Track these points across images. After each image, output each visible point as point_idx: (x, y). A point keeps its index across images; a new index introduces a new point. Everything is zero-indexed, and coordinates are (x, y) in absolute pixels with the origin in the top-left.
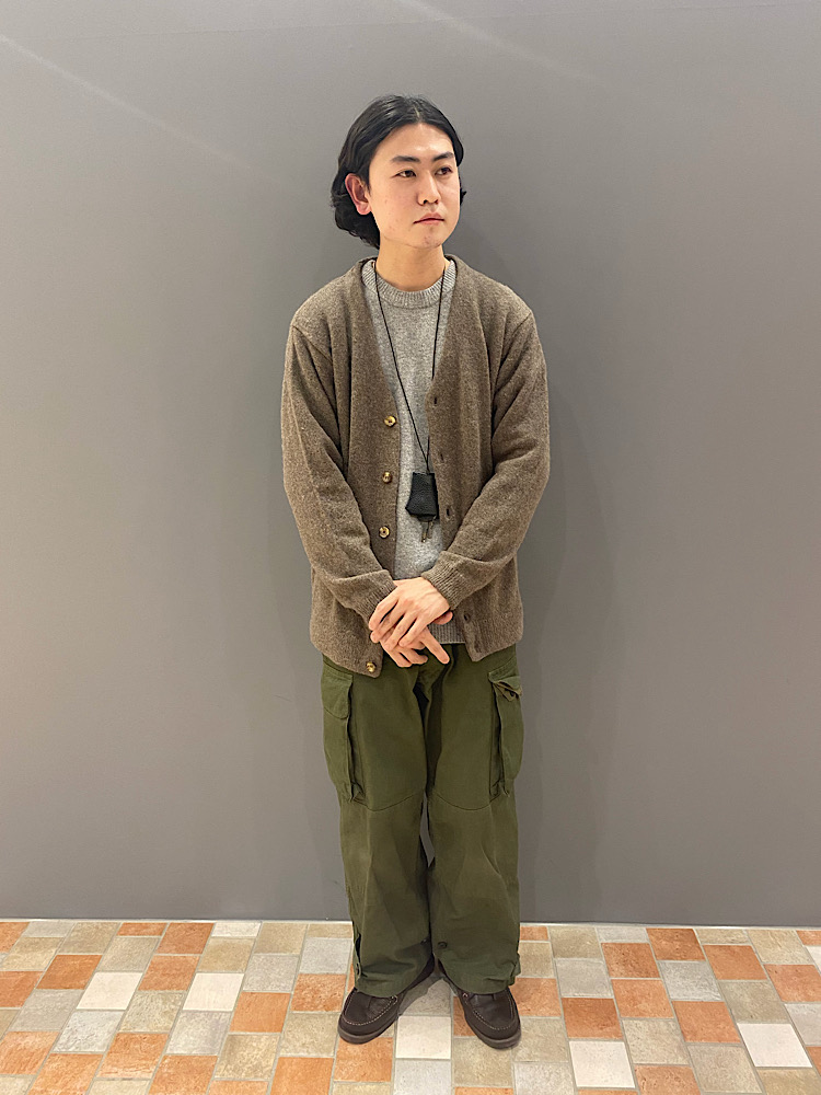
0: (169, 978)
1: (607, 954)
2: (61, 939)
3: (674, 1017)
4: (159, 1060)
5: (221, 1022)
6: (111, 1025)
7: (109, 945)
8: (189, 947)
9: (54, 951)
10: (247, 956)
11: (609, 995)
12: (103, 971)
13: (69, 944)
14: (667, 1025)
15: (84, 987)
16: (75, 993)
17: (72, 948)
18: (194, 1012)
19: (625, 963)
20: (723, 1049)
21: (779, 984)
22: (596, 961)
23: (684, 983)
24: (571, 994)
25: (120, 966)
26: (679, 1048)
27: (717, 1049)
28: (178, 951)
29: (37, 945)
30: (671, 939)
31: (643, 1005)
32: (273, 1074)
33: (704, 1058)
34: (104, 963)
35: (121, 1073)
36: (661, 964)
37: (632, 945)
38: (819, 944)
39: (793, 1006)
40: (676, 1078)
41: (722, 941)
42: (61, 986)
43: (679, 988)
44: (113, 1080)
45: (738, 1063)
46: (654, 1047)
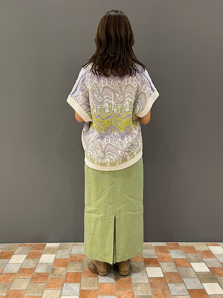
0: (34, 256)
1: (155, 249)
2: (2, 248)
3: (174, 262)
4: (33, 274)
5: (50, 265)
6: (19, 267)
7: (16, 249)
8: (40, 249)
9: (0, 251)
10: (56, 251)
11: (156, 257)
12: (15, 255)
13: (4, 249)
14: (172, 264)
15: (10, 258)
16: (8, 260)
18: (42, 263)
19: (160, 250)
20: (187, 268)
21: (201, 254)
22: (153, 250)
23: (174, 254)
24: (146, 257)
25: (19, 253)
26: (175, 268)
27: (185, 268)
28: (36, 250)
30: (172, 245)
31: (165, 259)
32: (65, 276)
33: (182, 270)
34: (15, 253)
35: (22, 277)
36: (169, 251)
37: (162, 246)
38: (211, 246)
39: (205, 259)
40: (175, 275)
41: (186, 245)
42: (3, 258)
43: (175, 255)
44: (20, 278)
45: (191, 271)
46: (169, 268)
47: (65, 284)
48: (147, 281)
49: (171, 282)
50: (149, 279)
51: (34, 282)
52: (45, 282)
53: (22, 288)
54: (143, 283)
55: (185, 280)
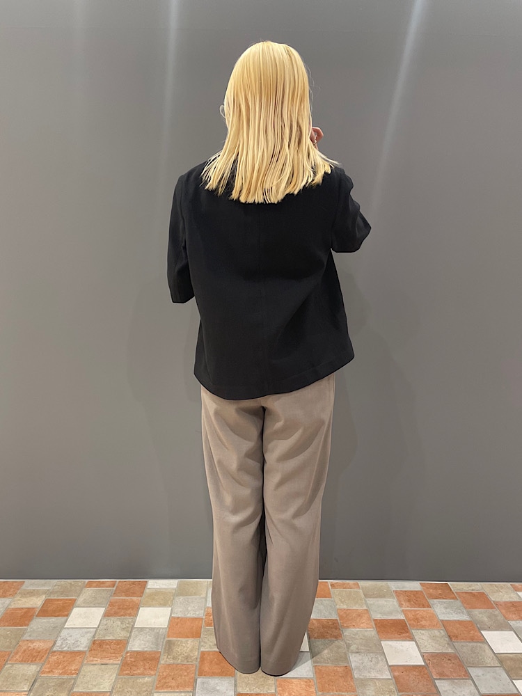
0: (122, 609)
1: (398, 596)
2: (48, 590)
3: (443, 628)
4: (124, 654)
5: (160, 633)
6: (89, 636)
7: (80, 593)
8: (133, 593)
9: (44, 596)
10: (172, 598)
11: (402, 617)
12: (78, 607)
13: (53, 593)
14: (439, 633)
15: (68, 616)
16: (62, 619)
17: (56, 595)
18: (142, 629)
19: (409, 601)
20: (475, 644)
21: (503, 611)
22: (392, 600)
23: (443, 611)
24: (379, 617)
25: (88, 604)
26: (448, 644)
27: (471, 644)
28: (127, 595)
29: (32, 593)
30: (436, 588)
31: (423, 623)
32: (199, 660)
33: (464, 648)
34: (78, 603)
35: (99, 661)
36: (431, 602)
37: (412, 591)
39: (514, 622)
40: (449, 660)
41: (466, 589)
42: (51, 616)
43: (444, 613)
44: (95, 664)
45: (484, 651)
46: (433, 644)
47: (199, 681)
48: (387, 675)
49: (442, 676)
50: (393, 668)
51: (127, 674)
52: (152, 673)
53: (102, 687)
54: (377, 679)
55: (473, 672)
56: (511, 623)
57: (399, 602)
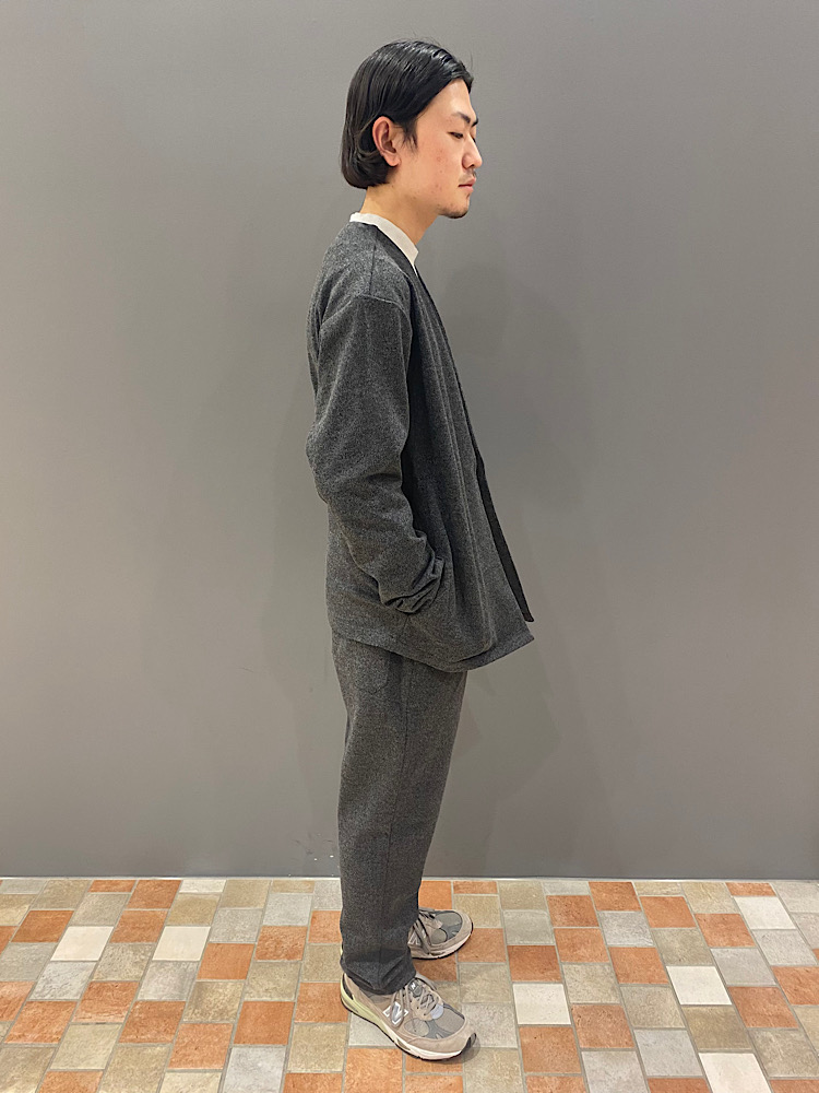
0: (138, 932)
1: (551, 906)
2: (34, 896)
3: (610, 961)
4: (130, 1006)
5: (189, 970)
6: (84, 975)
7: (80, 902)
8: (158, 902)
9: (27, 906)
10: (213, 911)
11: (552, 942)
12: (75, 925)
13: (41, 900)
14: (602, 969)
15: (58, 940)
16: (50, 946)
17: (45, 905)
18: (163, 963)
19: (567, 914)
20: (652, 989)
21: (707, 931)
22: (542, 912)
23: (622, 931)
24: (516, 941)
25: (89, 920)
26: (613, 989)
27: (647, 989)
28: (147, 906)
29: (10, 902)
30: (611, 891)
31: (582, 951)
32: (238, 1016)
33: (635, 997)
34: (76, 918)
35: (95, 1019)
36: (600, 915)
37: (574, 897)
38: (746, 896)
39: (718, 951)
40: (609, 1015)
41: (658, 892)
42: (34, 940)
43: (616, 935)
44: (88, 1024)
45: (665, 1001)
46: (590, 988)
47: (234, 1051)
48: (512, 1043)
49: (594, 1045)
50: (523, 1030)
51: (132, 1040)
52: (168, 1038)
53: (92, 1062)
54: (496, 1049)
55: (641, 1037)
56: (715, 951)
57: (552, 914)
